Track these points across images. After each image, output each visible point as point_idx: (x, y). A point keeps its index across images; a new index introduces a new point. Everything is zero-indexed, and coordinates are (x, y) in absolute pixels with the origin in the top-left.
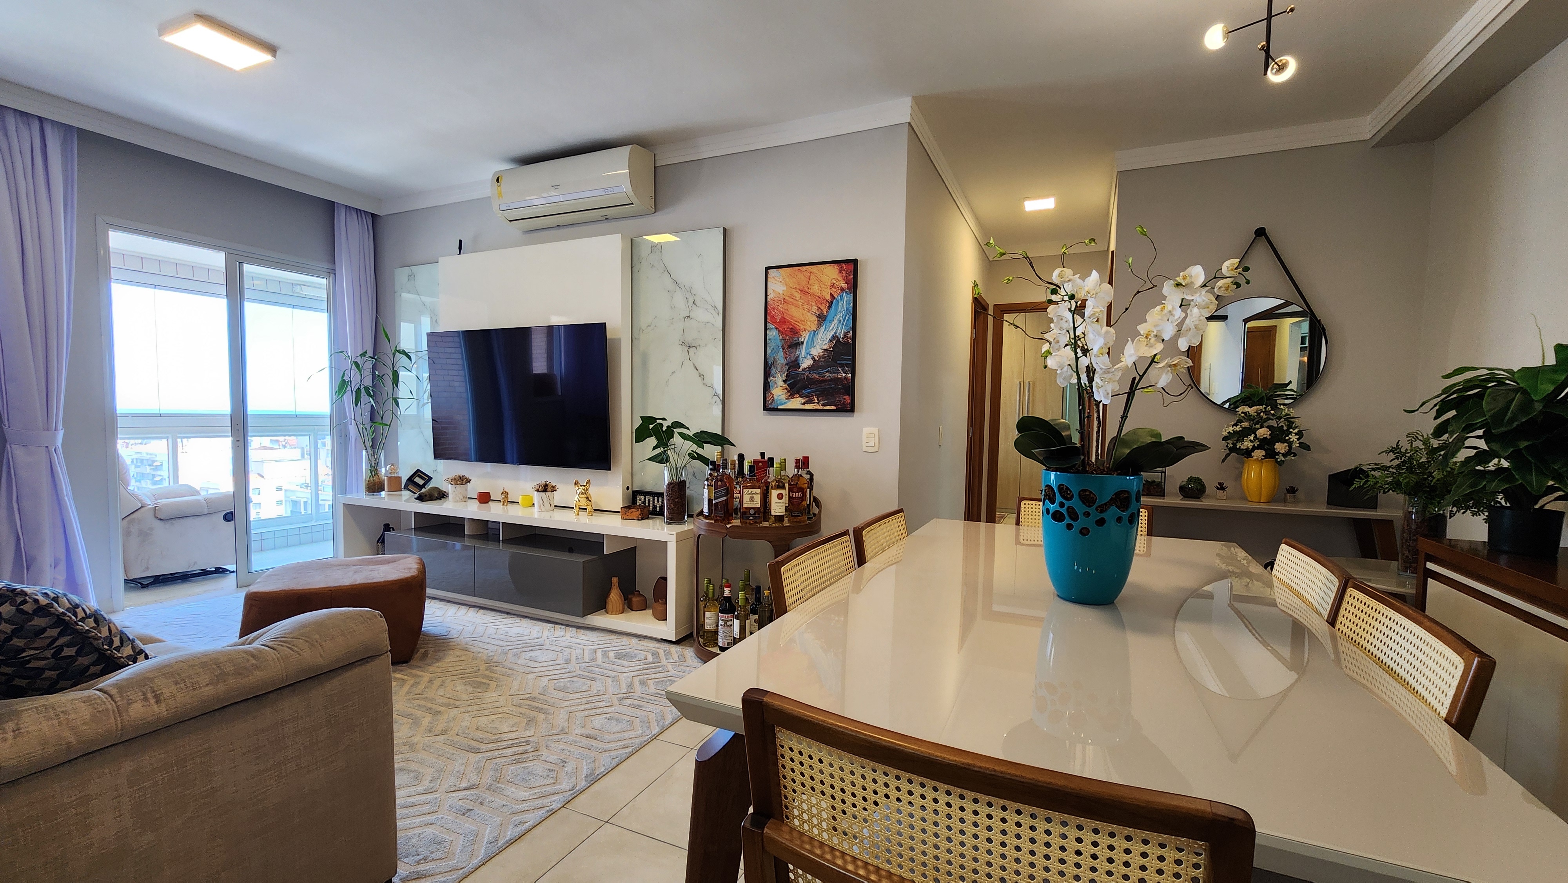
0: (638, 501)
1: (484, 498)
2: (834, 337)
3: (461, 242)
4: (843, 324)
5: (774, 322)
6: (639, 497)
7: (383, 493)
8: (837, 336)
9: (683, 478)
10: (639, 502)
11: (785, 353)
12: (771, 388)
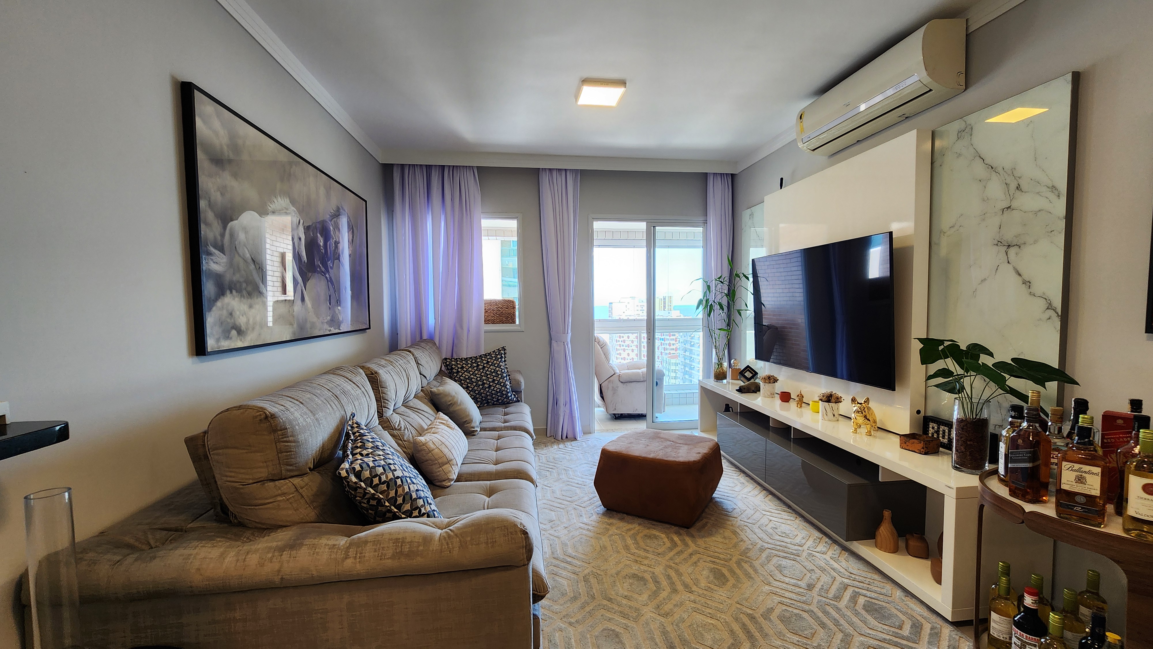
0: (930, 429)
1: (785, 397)
3: (782, 179)
6: (931, 425)
7: (725, 381)
9: (985, 415)
10: (931, 431)
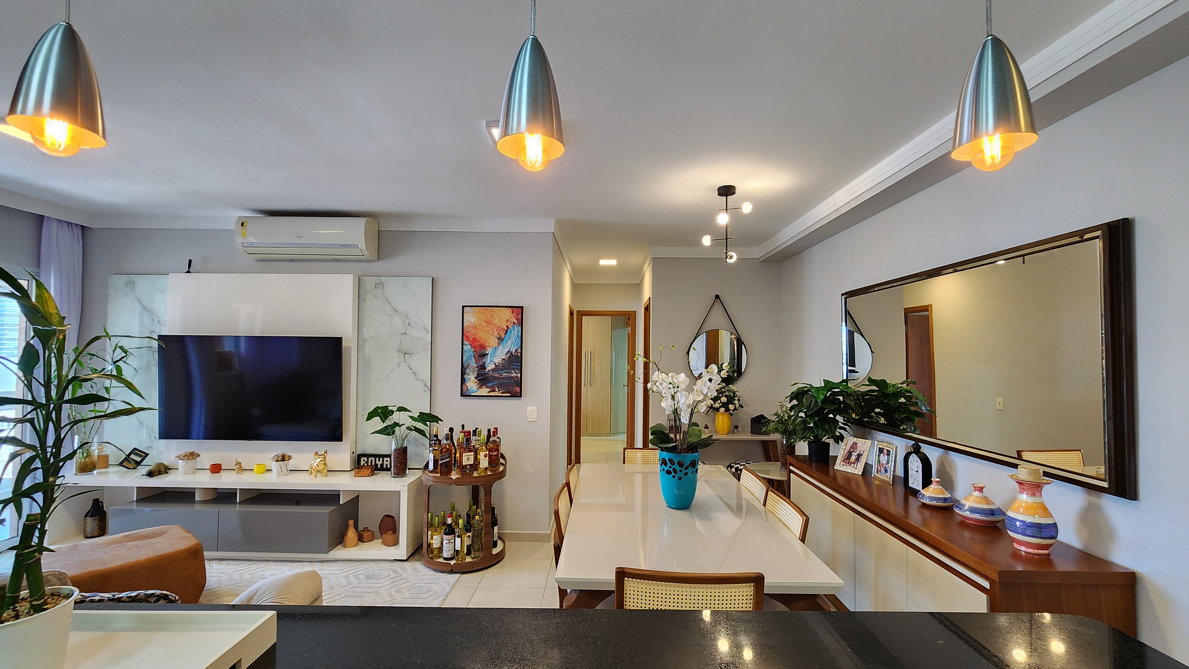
0: (362, 461)
1: (216, 468)
2: (508, 352)
3: (190, 261)
4: (514, 344)
5: (468, 340)
7: (95, 472)
8: (510, 351)
9: (407, 446)
10: (362, 463)
11: (476, 360)
12: (466, 382)
